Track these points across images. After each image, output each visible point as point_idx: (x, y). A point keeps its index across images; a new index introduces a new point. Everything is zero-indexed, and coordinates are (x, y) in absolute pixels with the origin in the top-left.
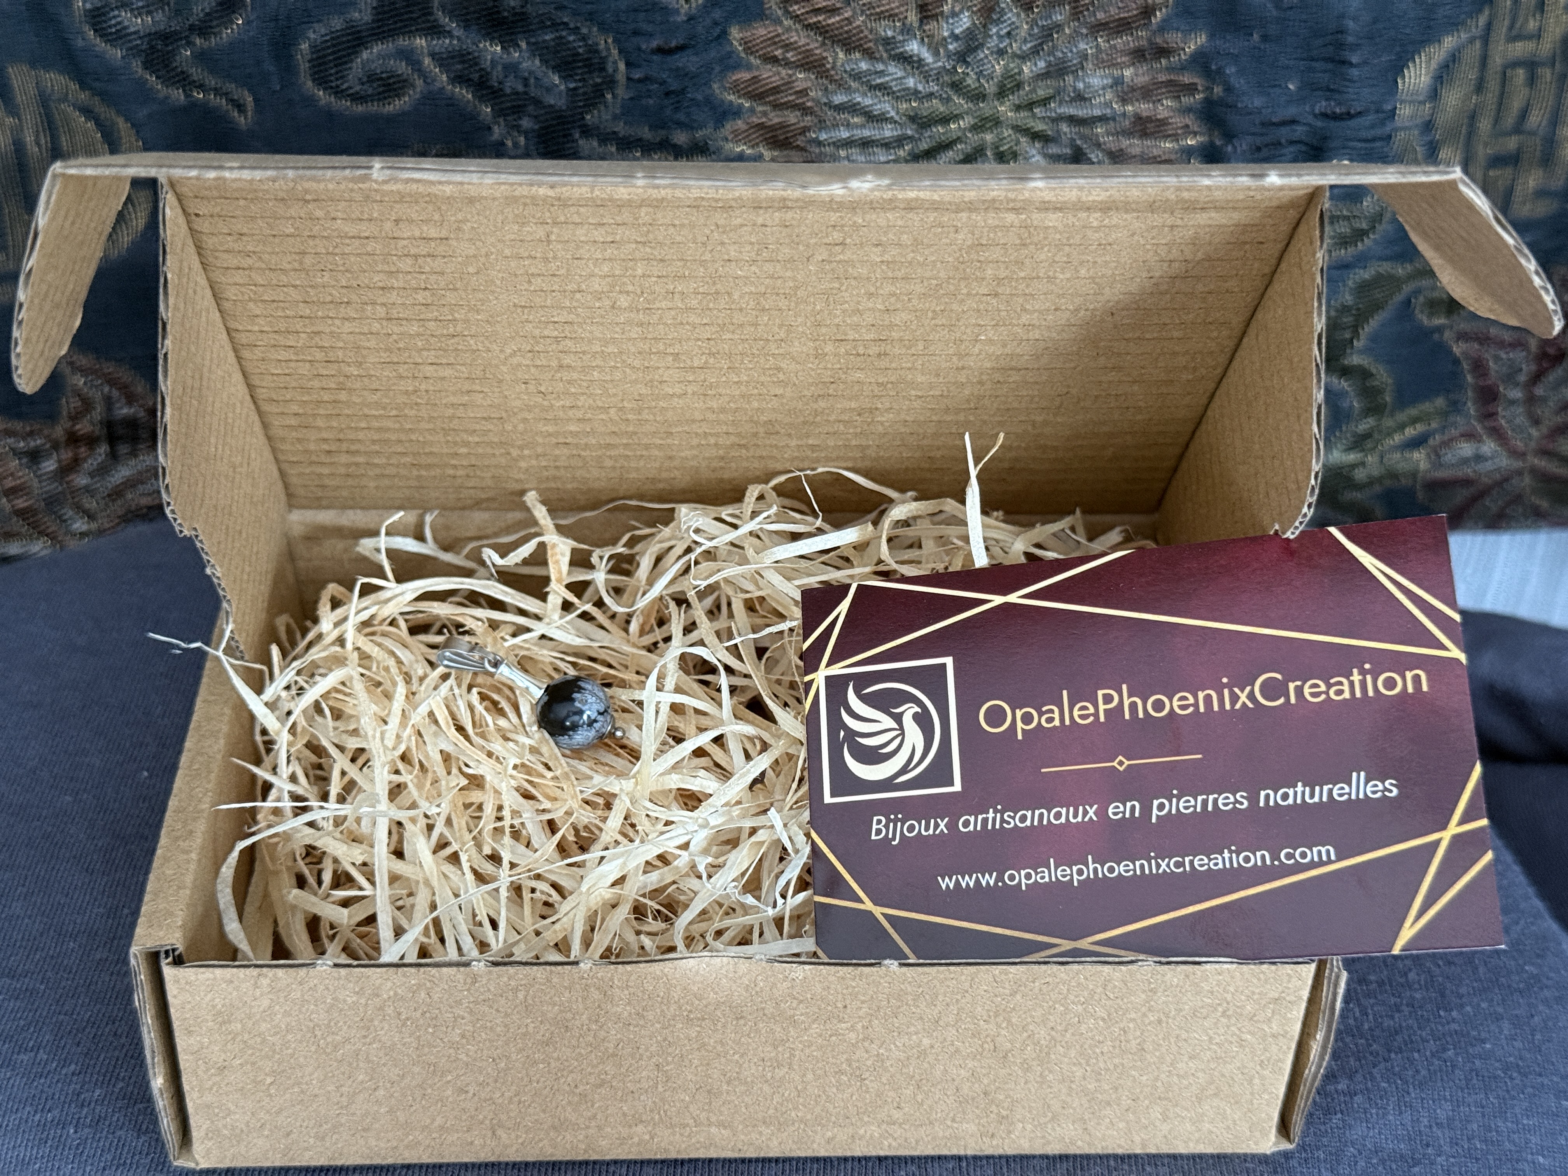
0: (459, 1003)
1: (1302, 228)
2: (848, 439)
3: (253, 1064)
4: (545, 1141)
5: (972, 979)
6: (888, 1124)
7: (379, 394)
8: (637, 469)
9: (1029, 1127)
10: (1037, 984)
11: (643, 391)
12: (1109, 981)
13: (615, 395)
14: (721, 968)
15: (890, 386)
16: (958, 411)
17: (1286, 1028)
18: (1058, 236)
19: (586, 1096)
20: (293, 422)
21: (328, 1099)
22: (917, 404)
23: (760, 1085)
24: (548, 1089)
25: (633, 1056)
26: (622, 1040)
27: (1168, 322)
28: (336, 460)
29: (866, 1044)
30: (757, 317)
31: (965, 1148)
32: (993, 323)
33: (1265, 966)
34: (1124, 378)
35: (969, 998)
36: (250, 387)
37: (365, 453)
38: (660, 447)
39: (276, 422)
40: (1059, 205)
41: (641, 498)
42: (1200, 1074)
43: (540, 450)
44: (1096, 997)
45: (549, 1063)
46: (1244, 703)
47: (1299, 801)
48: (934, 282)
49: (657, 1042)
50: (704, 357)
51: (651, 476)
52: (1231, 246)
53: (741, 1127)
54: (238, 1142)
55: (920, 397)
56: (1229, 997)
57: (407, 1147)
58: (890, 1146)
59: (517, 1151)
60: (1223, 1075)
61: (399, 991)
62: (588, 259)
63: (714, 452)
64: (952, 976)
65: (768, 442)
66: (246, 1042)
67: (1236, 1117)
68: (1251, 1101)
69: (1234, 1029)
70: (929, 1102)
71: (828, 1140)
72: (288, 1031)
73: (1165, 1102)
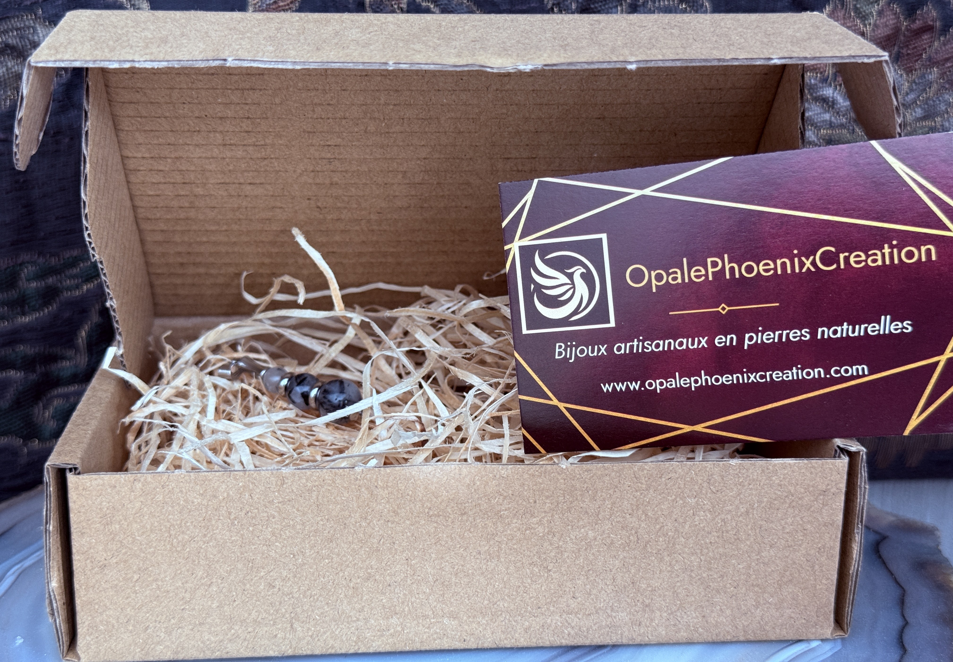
0: (271, 502)
3: (126, 561)
4: (328, 633)
6: (568, 613)
9: (665, 615)
10: (663, 479)
12: (711, 475)
19: (357, 589)
21: (177, 594)
23: (478, 577)
24: (331, 583)
25: (390, 550)
26: (383, 537)
29: (550, 537)
31: (622, 634)
35: (618, 494)
37: (205, 264)
42: (778, 561)
44: (704, 491)
45: (332, 559)
49: (408, 538)
53: (465, 618)
56: (793, 490)
57: (230, 642)
58: (569, 634)
59: (308, 644)
60: (794, 563)
64: (607, 472)
66: (121, 542)
67: (806, 603)
68: (815, 587)
69: (798, 519)
70: (594, 592)
71: (526, 630)
72: (151, 531)
73: (756, 589)
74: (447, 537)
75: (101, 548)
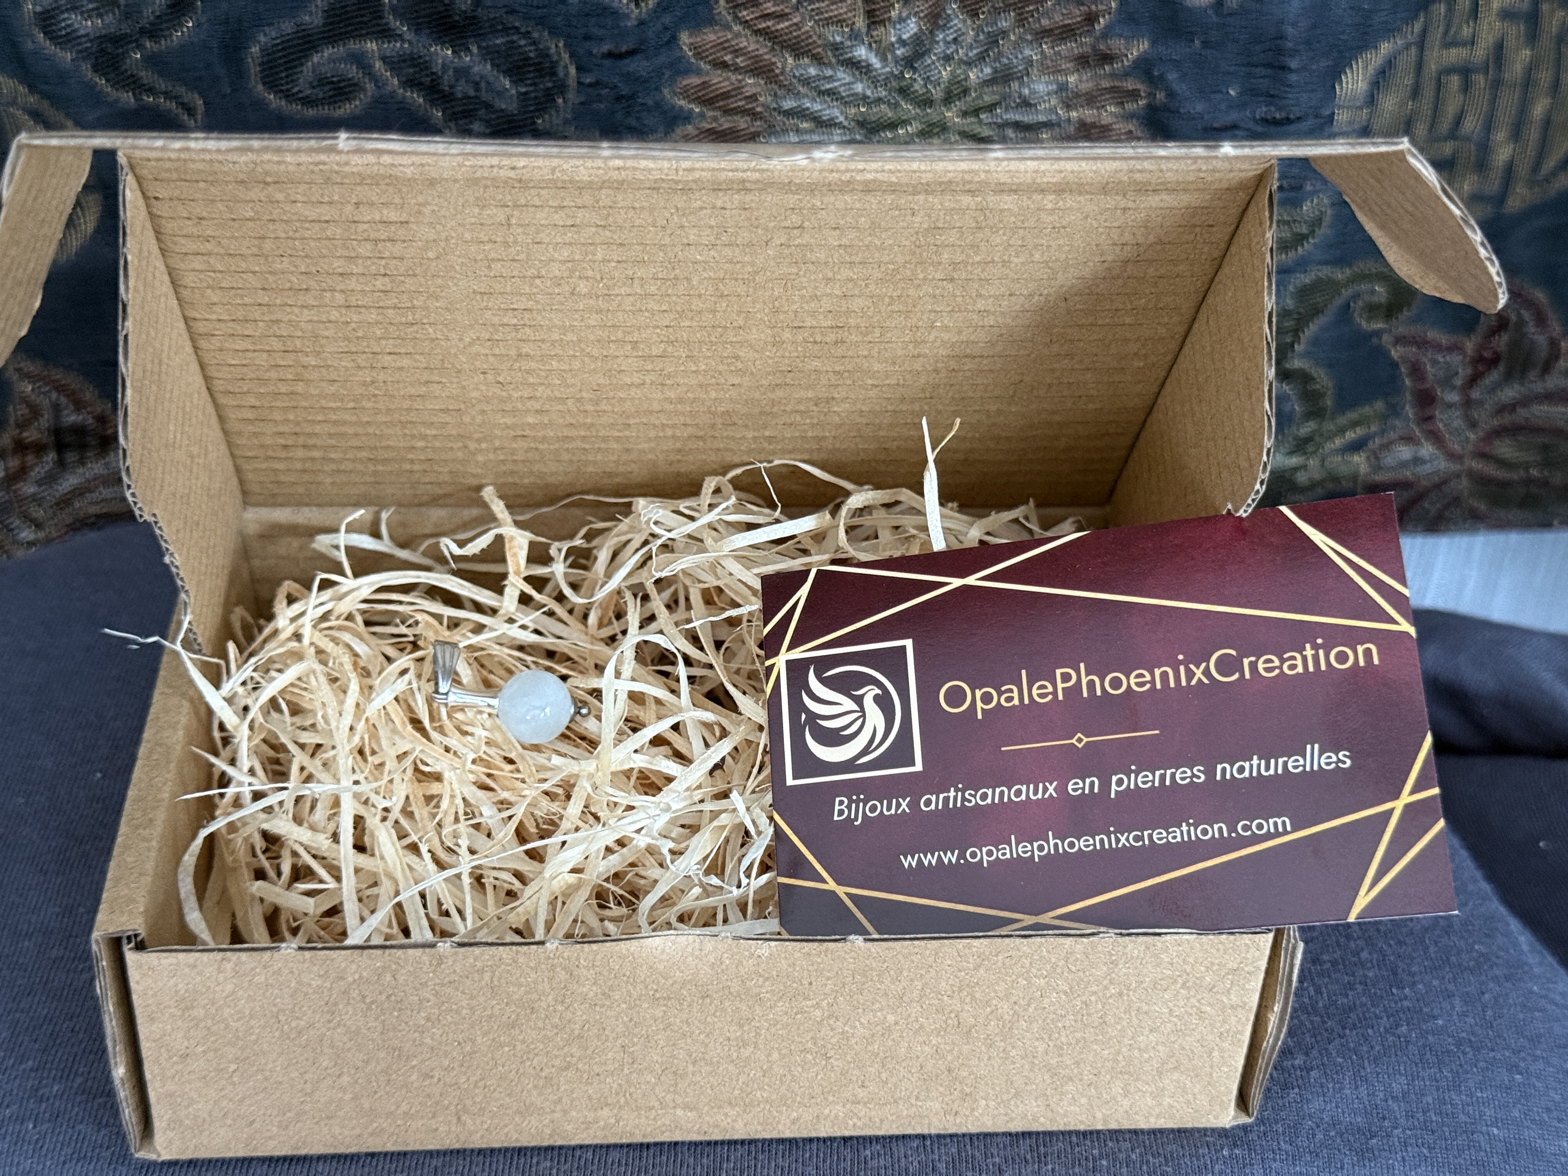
0: (425, 985)
1: (1252, 209)
2: (805, 431)
3: (216, 1050)
4: (511, 1127)
5: (937, 954)
6: (853, 1103)
7: (336, 385)
8: (595, 463)
9: (992, 1104)
10: (1000, 958)
11: (601, 381)
12: (1071, 954)
13: (573, 385)
14: (687, 946)
15: (846, 374)
16: (913, 401)
17: (1245, 999)
18: (1013, 219)
19: (551, 1079)
20: (249, 414)
21: (292, 1086)
22: (873, 393)
23: (726, 1066)
24: (513, 1073)
25: (598, 1036)
26: (588, 1022)
27: (1120, 306)
28: (291, 455)
29: (831, 1022)
30: (715, 303)
31: (929, 1126)
32: (950, 308)
33: (1224, 936)
34: (1076, 366)
35: (933, 973)
36: (207, 378)
37: (321, 447)
38: (617, 439)
39: (232, 415)
40: (1014, 187)
41: (599, 492)
42: (1160, 1048)
43: (497, 444)
44: (1059, 971)
45: (515, 1046)
46: (1199, 679)
47: (1255, 774)
48: (891, 267)
49: (623, 1023)
50: (662, 345)
51: (608, 470)
52: (1181, 230)
53: (706, 1108)
54: (201, 1132)
55: (876, 386)
56: (1188, 968)
57: (372, 1134)
58: (854, 1125)
59: (482, 1137)
60: (1183, 1049)
61: (365, 974)
62: (548, 244)
63: (670, 445)
64: (916, 950)
65: (725, 434)
66: (209, 1029)
67: (1196, 1091)
68: (1211, 1074)
69: (1193, 1001)
70: (893, 1080)
71: (793, 1122)
72: (251, 1016)
73: (1126, 1077)
74: (682, 1022)
75: (180, 1036)
